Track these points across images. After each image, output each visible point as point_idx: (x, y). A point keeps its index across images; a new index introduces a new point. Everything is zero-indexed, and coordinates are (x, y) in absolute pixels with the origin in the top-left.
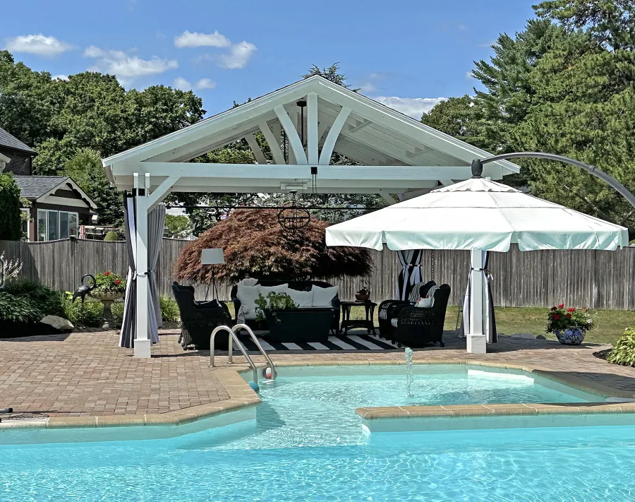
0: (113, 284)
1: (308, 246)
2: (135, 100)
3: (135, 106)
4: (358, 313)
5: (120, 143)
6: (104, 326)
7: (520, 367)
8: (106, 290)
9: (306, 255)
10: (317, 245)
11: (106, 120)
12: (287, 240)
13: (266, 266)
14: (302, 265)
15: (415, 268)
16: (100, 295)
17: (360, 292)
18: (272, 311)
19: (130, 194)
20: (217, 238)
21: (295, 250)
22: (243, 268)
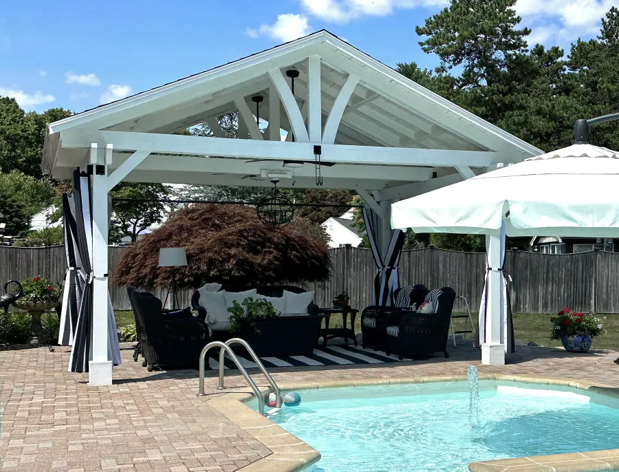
0: (44, 292)
1: (270, 247)
2: (35, 121)
3: (35, 126)
4: (336, 320)
5: (20, 160)
6: (32, 342)
7: (567, 382)
8: (35, 299)
9: (269, 257)
10: (280, 246)
11: (7, 138)
12: (248, 240)
13: (225, 270)
14: (265, 268)
15: (393, 270)
16: (28, 305)
17: (339, 297)
18: (251, 321)
19: (83, 172)
20: (166, 239)
21: (257, 252)
22: (200, 272)
